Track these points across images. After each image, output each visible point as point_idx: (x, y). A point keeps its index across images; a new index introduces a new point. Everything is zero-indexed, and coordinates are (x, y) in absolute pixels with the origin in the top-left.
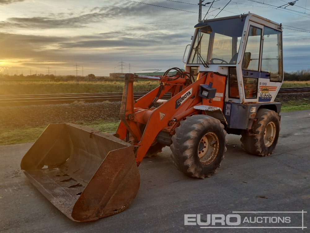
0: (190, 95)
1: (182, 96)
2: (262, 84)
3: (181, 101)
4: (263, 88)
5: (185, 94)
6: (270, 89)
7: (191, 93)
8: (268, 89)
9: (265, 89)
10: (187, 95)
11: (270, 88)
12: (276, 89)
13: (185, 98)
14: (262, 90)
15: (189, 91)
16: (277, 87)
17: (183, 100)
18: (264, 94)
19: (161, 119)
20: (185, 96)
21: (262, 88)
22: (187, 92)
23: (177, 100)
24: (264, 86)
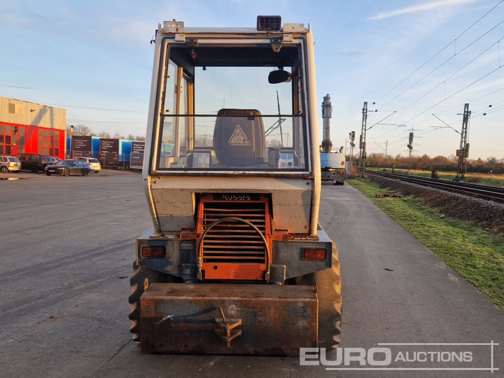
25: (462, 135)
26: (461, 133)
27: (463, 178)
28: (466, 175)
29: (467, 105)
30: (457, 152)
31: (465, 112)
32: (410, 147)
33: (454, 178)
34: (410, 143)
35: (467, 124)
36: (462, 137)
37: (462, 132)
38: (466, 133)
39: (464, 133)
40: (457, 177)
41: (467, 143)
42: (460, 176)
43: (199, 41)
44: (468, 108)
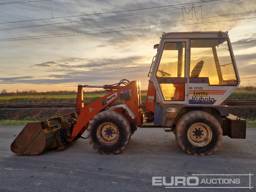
0: (115, 97)
1: (108, 98)
3: (107, 101)
5: (111, 96)
6: (208, 92)
7: (116, 96)
8: (207, 93)
9: (200, 93)
10: (112, 97)
11: (209, 91)
12: (224, 92)
13: (111, 99)
14: (195, 94)
15: (114, 94)
16: (226, 91)
17: (109, 100)
19: (90, 112)
20: (111, 98)
21: (195, 92)
22: (112, 95)
23: (103, 100)
24: (197, 90)
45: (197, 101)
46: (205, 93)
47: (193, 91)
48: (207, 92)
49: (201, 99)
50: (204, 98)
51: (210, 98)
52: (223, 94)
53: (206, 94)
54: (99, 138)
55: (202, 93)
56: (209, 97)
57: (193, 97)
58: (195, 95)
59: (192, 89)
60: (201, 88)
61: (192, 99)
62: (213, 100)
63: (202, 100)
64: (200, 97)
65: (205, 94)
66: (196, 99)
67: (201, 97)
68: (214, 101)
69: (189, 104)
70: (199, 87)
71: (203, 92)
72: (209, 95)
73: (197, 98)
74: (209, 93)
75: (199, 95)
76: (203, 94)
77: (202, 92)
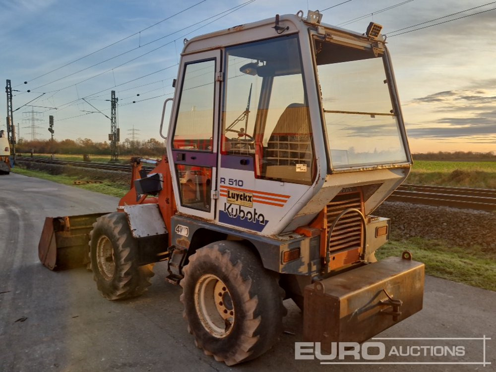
2: (227, 181)
4: (231, 192)
6: (254, 196)
8: (250, 197)
9: (238, 195)
11: (254, 194)
12: (285, 201)
14: (229, 197)
16: (288, 197)
18: (235, 207)
21: (229, 192)
24: (234, 186)
25: (112, 120)
26: (110, 118)
27: (116, 160)
28: (119, 158)
29: (113, 93)
30: (109, 137)
31: (112, 98)
32: (51, 130)
33: (109, 161)
34: (51, 126)
35: (115, 110)
36: (112, 121)
37: (112, 118)
38: (115, 118)
39: (113, 119)
40: (112, 160)
41: (117, 128)
42: (115, 158)
43: (335, 38)
44: (114, 95)
45: (232, 215)
46: (246, 196)
47: (226, 189)
48: (251, 195)
49: (240, 214)
50: (246, 210)
51: (255, 214)
52: (282, 206)
53: (248, 201)
54: (100, 262)
55: (241, 195)
56: (255, 210)
57: (225, 204)
58: (229, 199)
59: (225, 183)
60: (240, 183)
61: (223, 210)
62: (261, 219)
63: (242, 214)
64: (238, 207)
65: (246, 200)
66: (230, 210)
67: (240, 207)
68: (262, 222)
69: (220, 221)
70: (236, 181)
71: (244, 194)
72: (256, 205)
73: (232, 209)
74: (255, 199)
75: (237, 200)
76: (244, 200)
77: (242, 193)
